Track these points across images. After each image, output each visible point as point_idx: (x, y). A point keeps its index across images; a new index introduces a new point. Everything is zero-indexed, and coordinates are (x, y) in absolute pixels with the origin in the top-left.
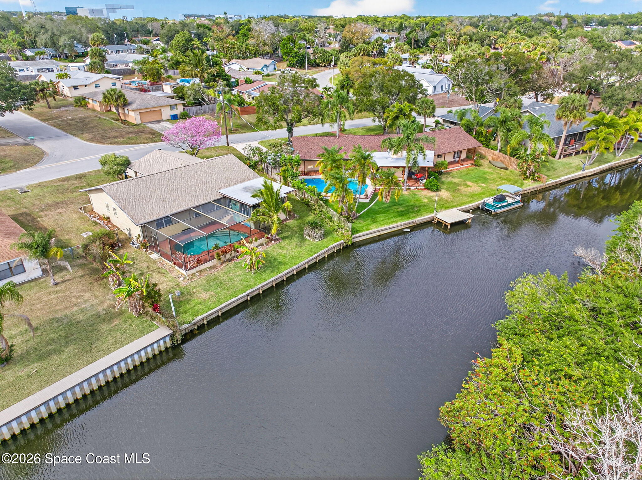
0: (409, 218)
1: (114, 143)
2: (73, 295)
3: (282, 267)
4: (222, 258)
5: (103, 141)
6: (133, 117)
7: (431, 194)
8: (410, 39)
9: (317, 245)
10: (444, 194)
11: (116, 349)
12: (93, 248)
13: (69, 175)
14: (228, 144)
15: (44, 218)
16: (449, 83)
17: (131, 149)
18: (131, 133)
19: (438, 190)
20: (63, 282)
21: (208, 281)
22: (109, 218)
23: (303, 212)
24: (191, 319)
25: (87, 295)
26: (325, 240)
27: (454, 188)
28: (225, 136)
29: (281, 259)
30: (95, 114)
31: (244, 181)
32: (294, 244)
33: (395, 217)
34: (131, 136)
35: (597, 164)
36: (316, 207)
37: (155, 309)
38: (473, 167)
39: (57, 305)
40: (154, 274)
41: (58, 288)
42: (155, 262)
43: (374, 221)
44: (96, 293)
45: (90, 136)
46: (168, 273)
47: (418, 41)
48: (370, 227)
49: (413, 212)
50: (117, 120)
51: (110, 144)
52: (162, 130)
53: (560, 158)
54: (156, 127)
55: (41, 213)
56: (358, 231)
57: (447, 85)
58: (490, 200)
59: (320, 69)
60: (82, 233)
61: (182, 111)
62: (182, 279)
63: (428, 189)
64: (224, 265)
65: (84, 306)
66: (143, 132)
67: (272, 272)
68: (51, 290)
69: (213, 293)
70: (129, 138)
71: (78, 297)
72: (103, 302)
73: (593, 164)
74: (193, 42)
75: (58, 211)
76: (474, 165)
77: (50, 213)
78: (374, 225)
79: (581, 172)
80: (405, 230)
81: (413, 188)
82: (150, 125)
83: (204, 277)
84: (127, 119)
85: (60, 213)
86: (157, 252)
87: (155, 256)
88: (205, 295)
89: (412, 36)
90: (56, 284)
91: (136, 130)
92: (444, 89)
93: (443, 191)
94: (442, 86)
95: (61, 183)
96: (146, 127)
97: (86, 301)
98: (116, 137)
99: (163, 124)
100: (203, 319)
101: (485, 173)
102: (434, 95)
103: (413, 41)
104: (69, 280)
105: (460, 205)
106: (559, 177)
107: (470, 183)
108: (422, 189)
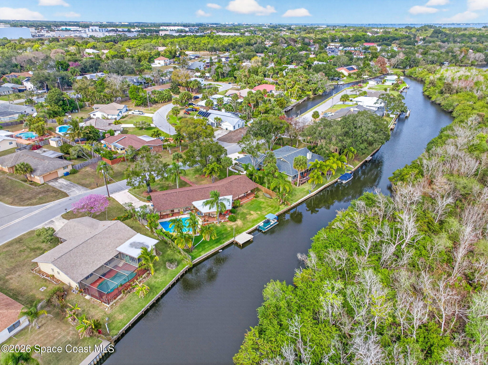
0: (221, 243)
1: (31, 204)
2: (51, 332)
3: (158, 290)
4: (126, 292)
5: (22, 203)
6: (38, 179)
7: (232, 223)
8: (218, 72)
9: (174, 271)
10: (239, 222)
11: (84, 359)
12: (53, 300)
13: (10, 240)
14: (109, 195)
15: (11, 281)
16: (243, 122)
17: (44, 208)
18: (40, 193)
19: (235, 220)
20: (42, 325)
21: (121, 308)
22: (53, 276)
23: (164, 249)
24: (117, 332)
25: (59, 330)
26: (178, 267)
27: (244, 218)
28: (105, 186)
29: (157, 285)
30: (6, 176)
31: (129, 238)
32: (162, 274)
33: (214, 244)
34: (40, 196)
35: (317, 187)
36: (171, 245)
37: (100, 332)
38: (255, 199)
39: (45, 340)
40: (91, 309)
41: (41, 330)
42: (89, 301)
43: (203, 250)
44: (63, 328)
45: (11, 200)
46: (98, 307)
47: (224, 73)
48: (201, 254)
49: (223, 239)
50: (25, 181)
51: (28, 205)
52: (61, 188)
53: (299, 185)
54: (56, 185)
55: (7, 277)
56: (195, 258)
57: (242, 124)
58: (261, 224)
59: (159, 105)
60: (39, 288)
61: (71, 168)
62: (107, 309)
63: (230, 221)
64: (127, 295)
65: (59, 337)
66: (48, 191)
67: (153, 294)
68: (38, 331)
69: (125, 314)
70: (40, 198)
71: (54, 333)
72: (68, 333)
73: (315, 187)
74: (63, 96)
75: (17, 274)
76: (255, 197)
77: (13, 276)
78: (203, 252)
79: (309, 195)
80: (220, 251)
81: (222, 221)
82: (51, 184)
83: (118, 305)
84: (33, 180)
85: (19, 275)
86: (89, 294)
87: (88, 297)
88: (121, 317)
89: (219, 70)
90: (40, 327)
91: (42, 190)
92: (240, 126)
93: (238, 220)
94: (239, 125)
95: (9, 248)
96: (49, 186)
97: (59, 334)
98: (29, 199)
99: (60, 181)
100: (123, 331)
101: (260, 203)
102: (234, 131)
103: (220, 73)
104: (45, 323)
105: (246, 230)
106: (297, 200)
107: (252, 212)
108: (227, 221)
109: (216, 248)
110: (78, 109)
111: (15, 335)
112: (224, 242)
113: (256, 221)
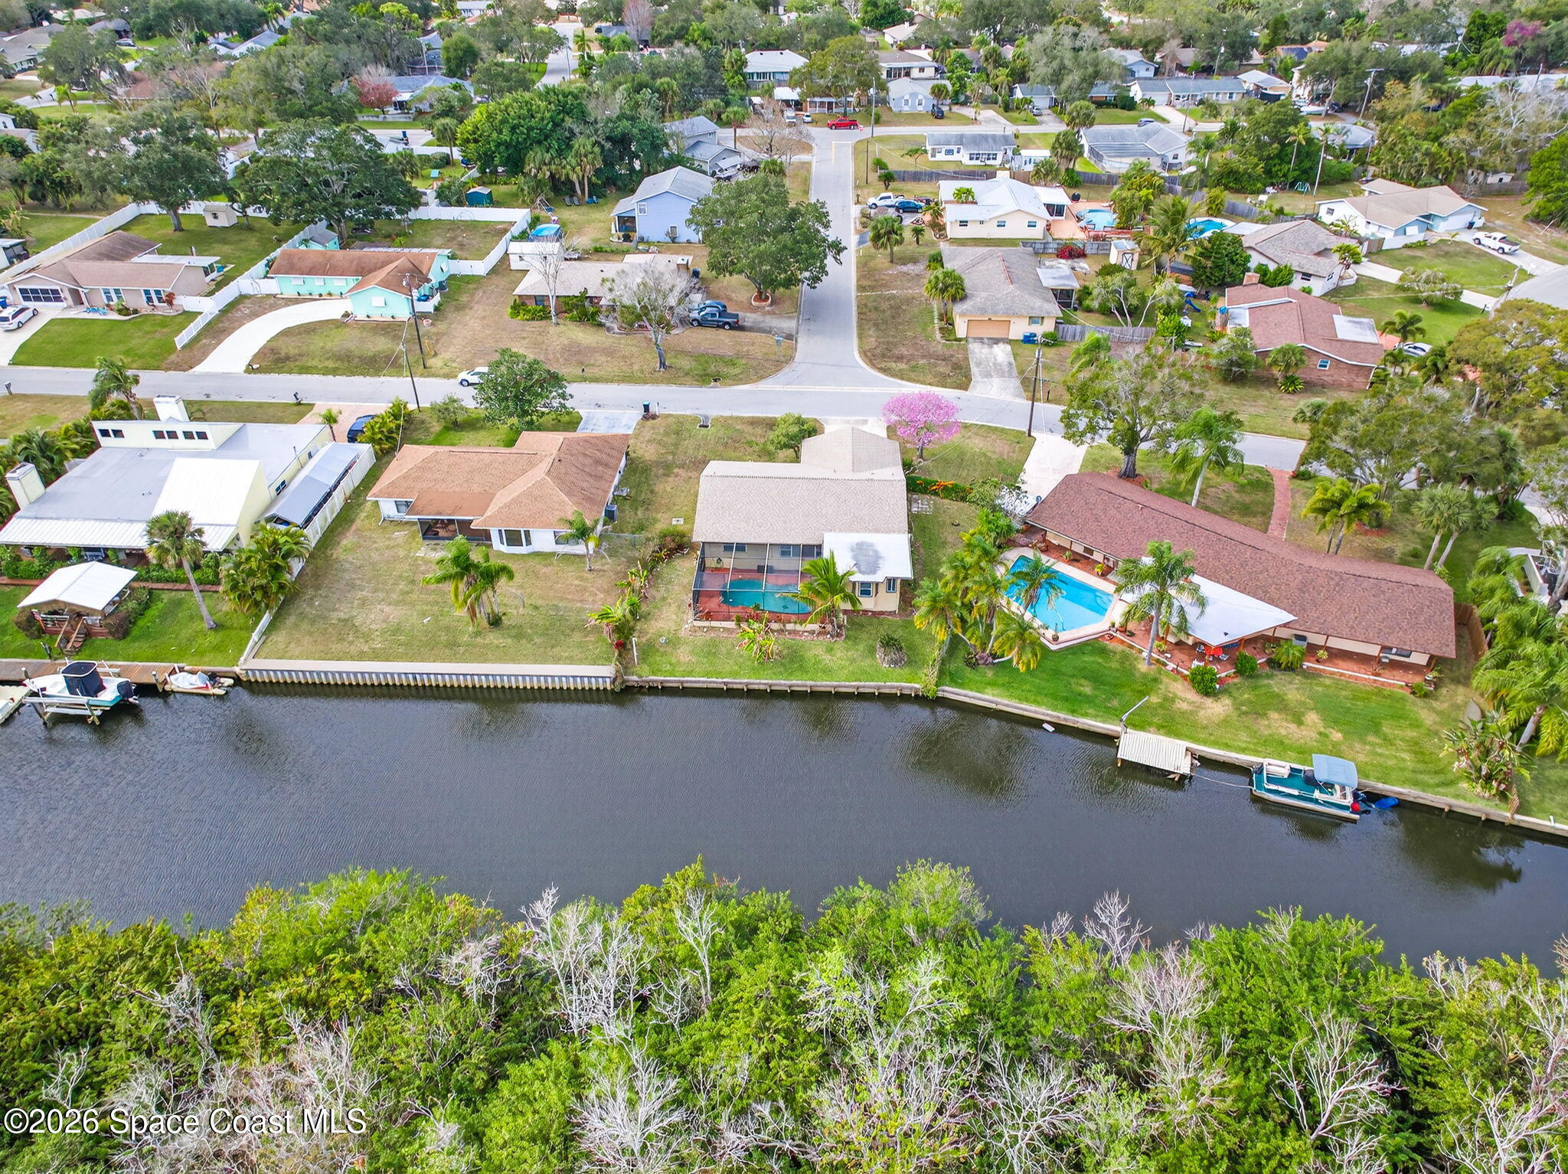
0: (1073, 711)
1: (884, 370)
2: (591, 589)
5: (877, 360)
7: (1192, 696)
10: (1216, 708)
14: (1030, 431)
21: (706, 644)
24: (646, 674)
26: (898, 671)
27: (1253, 710)
31: (877, 531)
34: (922, 362)
37: (619, 645)
38: (1403, 692)
41: (589, 575)
43: (1010, 684)
45: (873, 344)
51: (881, 369)
52: (979, 365)
54: (979, 353)
60: (675, 517)
61: (1051, 329)
62: (687, 626)
66: (947, 359)
69: (695, 659)
71: (592, 594)
76: (1412, 688)
78: (999, 690)
80: (1046, 726)
81: (1171, 666)
82: (973, 347)
83: (709, 635)
88: (684, 657)
90: (592, 570)
91: (942, 351)
93: (1225, 701)
96: (965, 349)
98: (899, 359)
99: (998, 349)
100: (657, 681)
101: (1402, 717)
105: (1202, 742)
107: (1312, 717)
108: (1185, 677)
109: (1043, 710)
110: (1313, 184)
111: (566, 557)
112: (1086, 715)
113: (1280, 747)
